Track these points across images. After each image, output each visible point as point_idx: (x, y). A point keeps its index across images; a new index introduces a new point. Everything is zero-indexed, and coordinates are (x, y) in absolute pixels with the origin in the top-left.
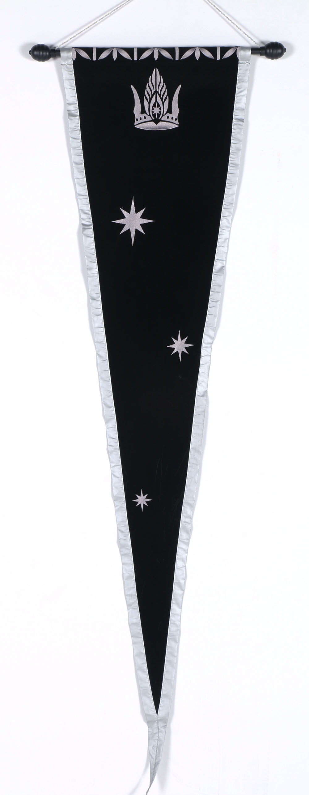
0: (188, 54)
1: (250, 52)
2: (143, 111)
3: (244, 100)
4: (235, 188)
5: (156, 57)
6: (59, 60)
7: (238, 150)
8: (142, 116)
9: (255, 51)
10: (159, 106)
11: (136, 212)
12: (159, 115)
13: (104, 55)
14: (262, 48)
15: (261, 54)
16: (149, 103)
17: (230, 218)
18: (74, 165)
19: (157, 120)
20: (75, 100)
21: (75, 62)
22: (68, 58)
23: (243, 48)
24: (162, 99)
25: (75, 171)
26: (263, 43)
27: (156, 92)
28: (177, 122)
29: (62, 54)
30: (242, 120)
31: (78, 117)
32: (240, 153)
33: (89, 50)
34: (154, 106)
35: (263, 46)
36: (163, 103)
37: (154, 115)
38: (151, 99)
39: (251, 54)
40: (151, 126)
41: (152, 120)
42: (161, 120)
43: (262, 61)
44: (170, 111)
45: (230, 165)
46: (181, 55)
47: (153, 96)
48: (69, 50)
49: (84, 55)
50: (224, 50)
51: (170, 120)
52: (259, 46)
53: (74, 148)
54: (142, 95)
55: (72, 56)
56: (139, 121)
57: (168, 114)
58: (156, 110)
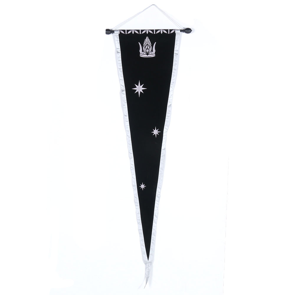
0: (158, 32)
1: (180, 31)
2: (143, 51)
3: (178, 47)
4: (175, 77)
5: (147, 33)
6: (114, 34)
7: (176, 64)
8: (143, 53)
9: (181, 31)
10: (148, 49)
11: (141, 86)
12: (148, 52)
13: (129, 32)
14: (184, 30)
15: (184, 32)
16: (145, 48)
17: (173, 88)
18: (119, 69)
19: (147, 54)
20: (119, 47)
21: (119, 35)
22: (117, 33)
23: (177, 30)
24: (149, 47)
25: (119, 71)
26: (184, 28)
27: (147, 45)
28: (155, 55)
29: (115, 32)
30: (177, 54)
31: (120, 53)
32: (177, 65)
33: (124, 31)
34: (147, 49)
35: (184, 29)
36: (150, 48)
37: (147, 52)
38: (145, 47)
39: (180, 32)
40: (146, 56)
41: (146, 54)
42: (149, 54)
43: (184, 34)
44: (152, 51)
45: (173, 69)
46: (156, 32)
47: (146, 46)
48: (117, 31)
49: (123, 32)
50: (171, 30)
51: (152, 54)
52: (183, 29)
53: (119, 64)
54: (142, 46)
55: (118, 33)
56: (142, 54)
57: (152, 52)
58: (147, 51)
